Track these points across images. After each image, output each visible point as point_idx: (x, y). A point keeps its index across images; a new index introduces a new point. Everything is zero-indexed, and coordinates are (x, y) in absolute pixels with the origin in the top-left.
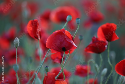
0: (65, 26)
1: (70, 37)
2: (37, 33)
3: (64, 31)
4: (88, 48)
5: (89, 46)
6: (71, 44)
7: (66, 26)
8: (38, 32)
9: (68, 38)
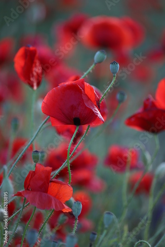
0: (89, 72)
1: (93, 99)
2: (31, 75)
3: (84, 84)
4: (133, 120)
5: (134, 116)
6: (93, 112)
7: (91, 71)
8: (35, 74)
9: (89, 99)
